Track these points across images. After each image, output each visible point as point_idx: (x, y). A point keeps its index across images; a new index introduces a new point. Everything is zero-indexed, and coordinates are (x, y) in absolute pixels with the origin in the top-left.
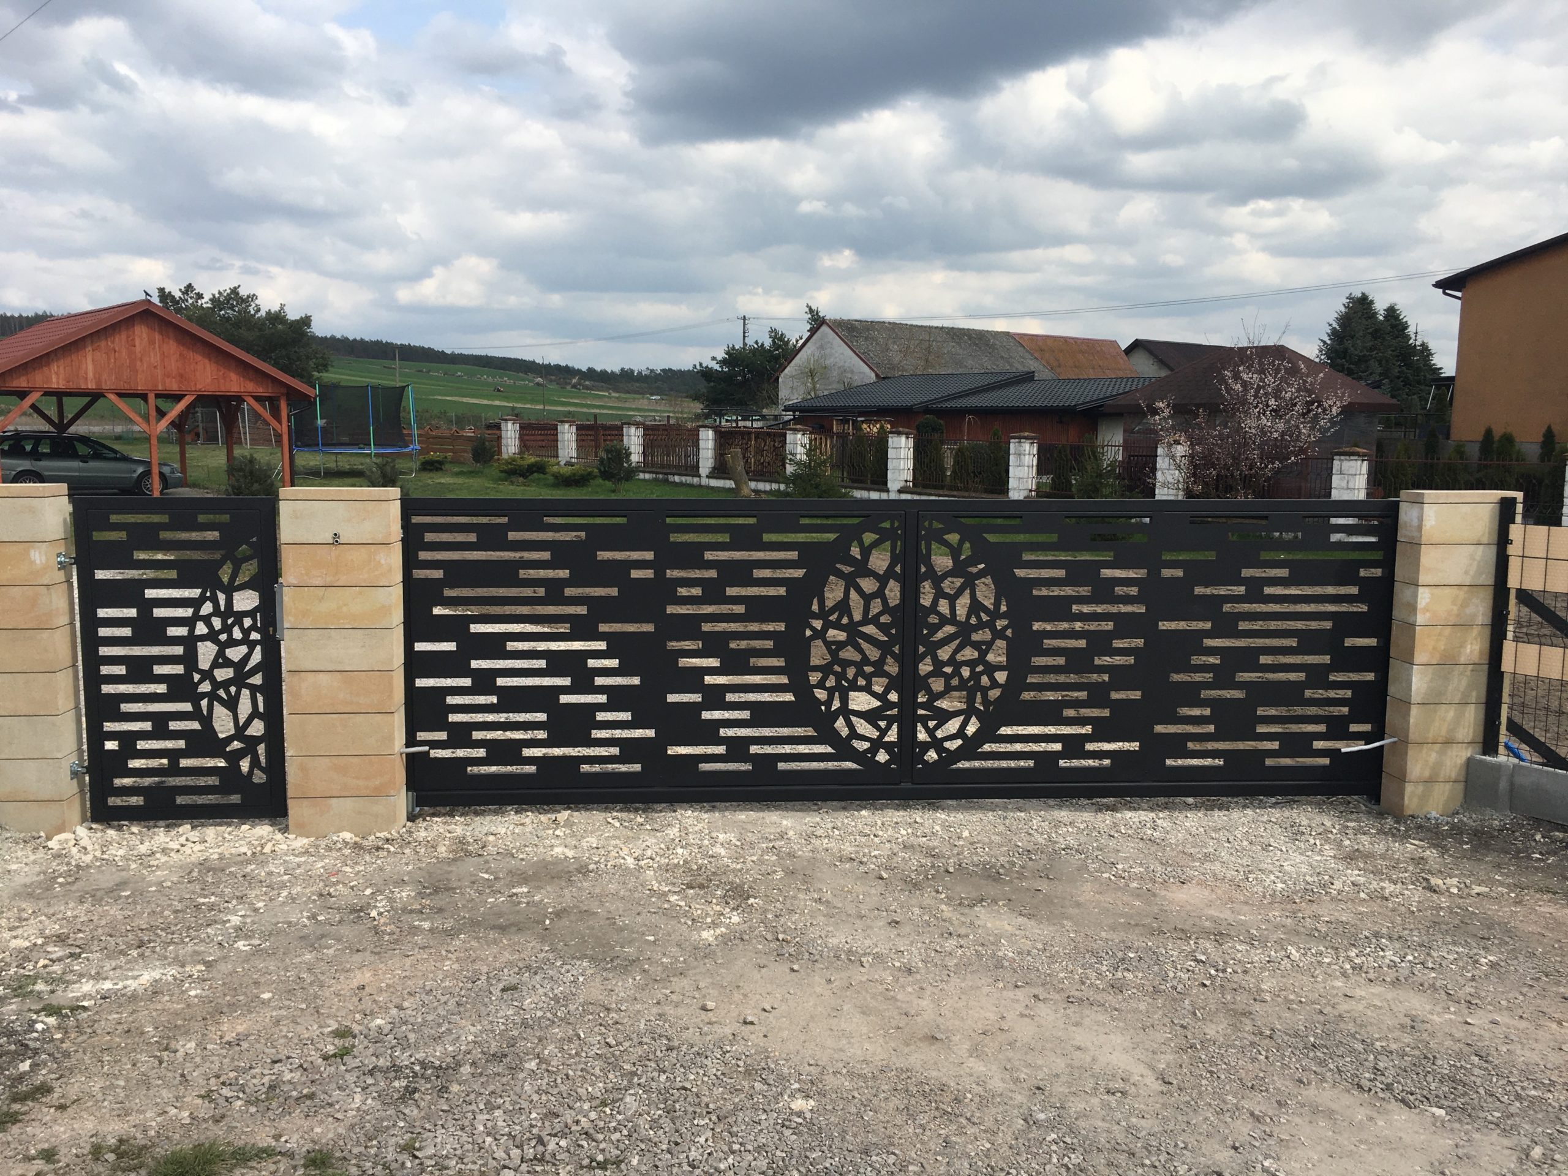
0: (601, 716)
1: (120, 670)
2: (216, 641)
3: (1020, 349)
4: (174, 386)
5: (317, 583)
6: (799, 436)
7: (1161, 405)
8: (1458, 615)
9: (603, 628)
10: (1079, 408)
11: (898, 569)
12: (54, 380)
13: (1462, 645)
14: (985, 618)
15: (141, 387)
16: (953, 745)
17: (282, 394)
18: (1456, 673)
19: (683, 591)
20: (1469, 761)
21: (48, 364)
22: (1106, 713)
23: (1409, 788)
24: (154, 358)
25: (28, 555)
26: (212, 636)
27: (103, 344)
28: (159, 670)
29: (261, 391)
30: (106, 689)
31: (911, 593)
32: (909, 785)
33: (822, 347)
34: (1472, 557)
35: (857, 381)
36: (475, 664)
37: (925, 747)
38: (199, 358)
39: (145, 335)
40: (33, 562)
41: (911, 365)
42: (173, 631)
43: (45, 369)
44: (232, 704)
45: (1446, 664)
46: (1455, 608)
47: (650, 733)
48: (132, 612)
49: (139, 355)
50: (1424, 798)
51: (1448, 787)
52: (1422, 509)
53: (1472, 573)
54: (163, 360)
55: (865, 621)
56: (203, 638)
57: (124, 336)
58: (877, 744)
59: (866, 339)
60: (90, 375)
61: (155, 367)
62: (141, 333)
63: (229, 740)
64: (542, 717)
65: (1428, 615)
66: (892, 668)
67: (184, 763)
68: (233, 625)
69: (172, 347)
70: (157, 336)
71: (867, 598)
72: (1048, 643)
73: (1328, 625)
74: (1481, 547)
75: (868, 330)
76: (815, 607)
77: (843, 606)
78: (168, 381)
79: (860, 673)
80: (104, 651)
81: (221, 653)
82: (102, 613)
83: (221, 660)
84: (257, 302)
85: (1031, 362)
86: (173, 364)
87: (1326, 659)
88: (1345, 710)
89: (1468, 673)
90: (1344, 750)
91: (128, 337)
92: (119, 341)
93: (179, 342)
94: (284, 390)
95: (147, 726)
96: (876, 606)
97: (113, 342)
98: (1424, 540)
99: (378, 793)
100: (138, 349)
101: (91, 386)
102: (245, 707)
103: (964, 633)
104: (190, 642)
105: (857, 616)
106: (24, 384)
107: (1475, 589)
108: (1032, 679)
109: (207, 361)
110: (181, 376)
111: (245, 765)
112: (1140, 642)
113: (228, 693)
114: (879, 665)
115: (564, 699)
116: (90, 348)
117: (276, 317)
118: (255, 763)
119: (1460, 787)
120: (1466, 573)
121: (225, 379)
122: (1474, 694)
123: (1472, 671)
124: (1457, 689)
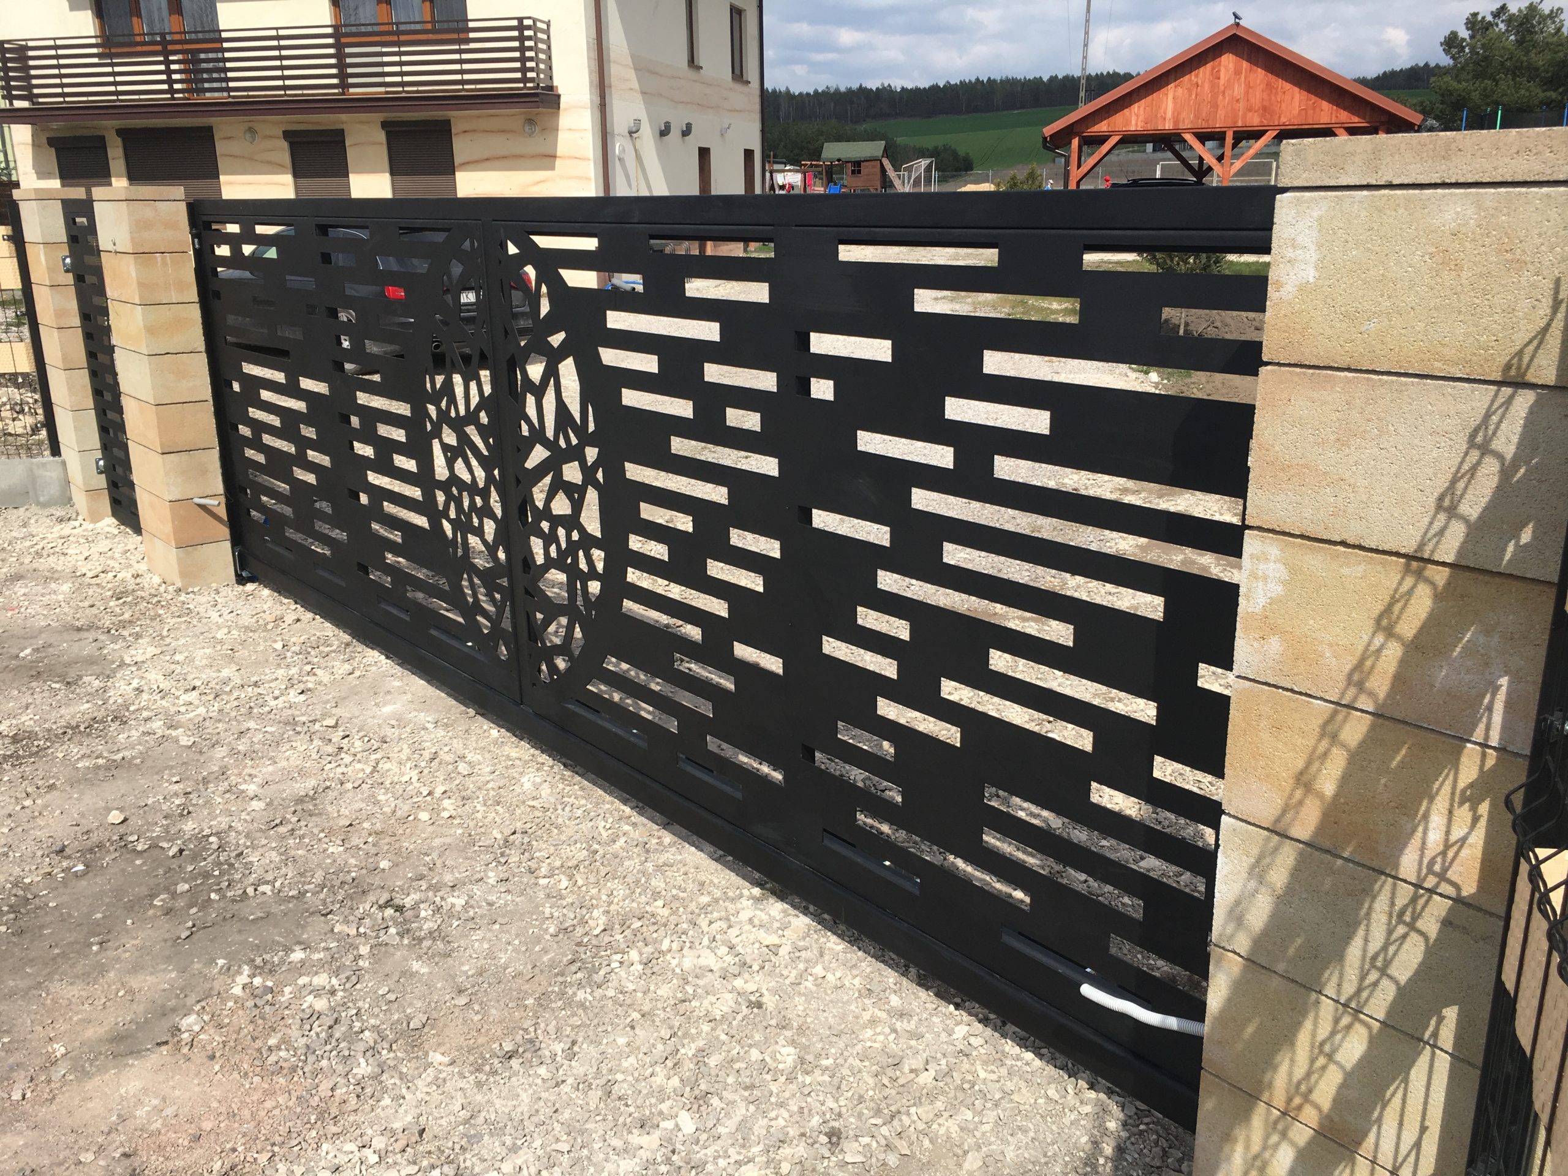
4: (1254, 121)
12: (1133, 122)
13: (1409, 809)
14: (573, 438)
15: (1219, 122)
16: (562, 665)
17: (1382, 123)
21: (1130, 105)
22: (730, 682)
24: (1238, 90)
27: (1187, 77)
29: (1355, 121)
38: (1288, 86)
39: (1231, 66)
40: (42, 263)
43: (1126, 111)
49: (1222, 88)
53: (1472, 508)
54: (1247, 93)
57: (1209, 66)
60: (1169, 115)
61: (1238, 101)
62: (1228, 61)
66: (495, 502)
69: (1258, 76)
70: (1245, 64)
72: (646, 510)
77: (449, 388)
78: (1249, 115)
79: (473, 504)
86: (1258, 96)
91: (1213, 69)
92: (1203, 74)
93: (1269, 69)
97: (1197, 76)
100: (1222, 81)
101: (1168, 126)
105: (462, 411)
106: (1105, 128)
107: (1483, 586)
108: (632, 576)
110: (1265, 109)
112: (772, 546)
114: (486, 494)
116: (1173, 84)
121: (1314, 108)
122: (1451, 1014)
123: (1447, 923)
124: (1381, 964)
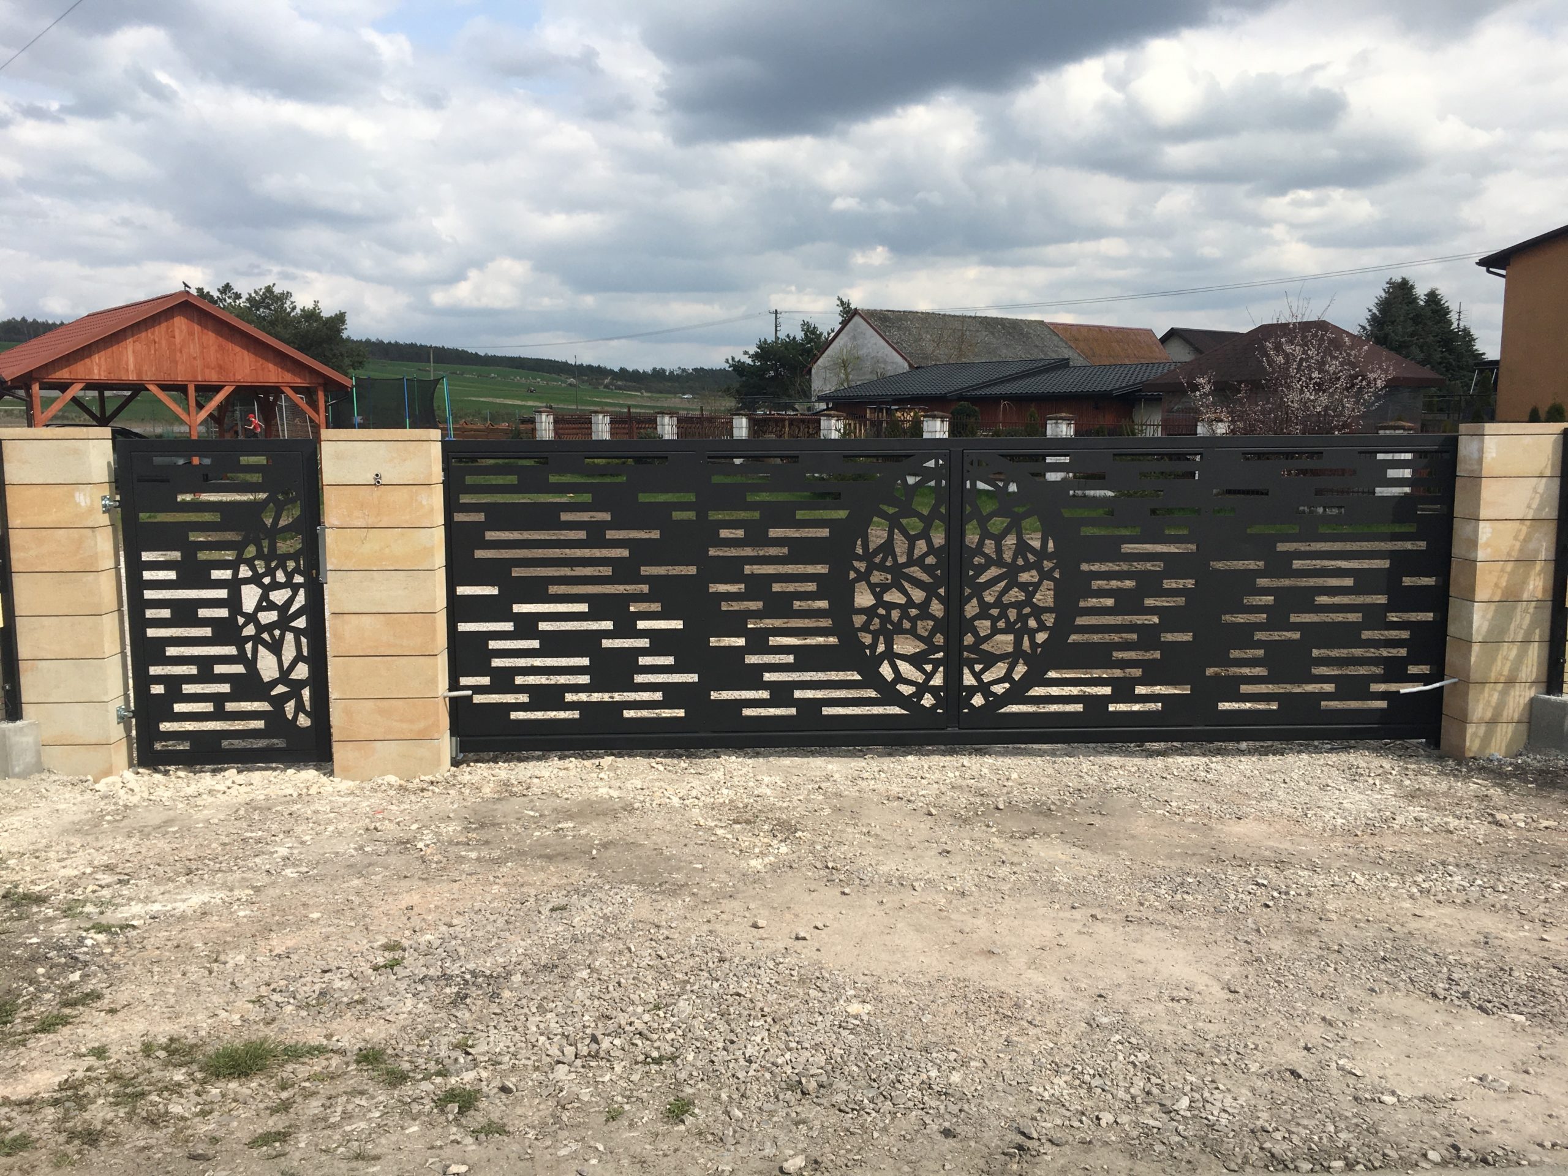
0: (643, 661)
1: (166, 613)
2: (260, 585)
3: (1055, 338)
4: (213, 377)
5: (359, 524)
6: (833, 421)
7: (1202, 380)
8: (1521, 550)
9: (645, 571)
10: (1115, 393)
11: (943, 510)
12: (96, 371)
13: (1524, 582)
14: (1031, 558)
15: (180, 378)
16: (999, 689)
17: (320, 385)
18: (1519, 610)
19: (724, 533)
20: (1533, 701)
21: (90, 356)
22: (1157, 655)
23: (1471, 730)
24: (194, 349)
25: (73, 496)
26: (256, 580)
27: (143, 335)
28: (203, 613)
29: (298, 381)
30: (151, 633)
31: (955, 535)
32: (956, 730)
33: (854, 338)
34: (1535, 491)
35: (890, 371)
36: (517, 608)
37: (972, 691)
38: (238, 349)
39: (184, 327)
40: (77, 505)
41: (944, 354)
42: (216, 574)
43: (87, 361)
44: (276, 648)
45: (1509, 600)
46: (1518, 545)
47: (693, 678)
48: (176, 555)
49: (179, 346)
50: (1487, 740)
51: (1511, 727)
52: (1483, 441)
53: (1534, 506)
54: (202, 352)
55: (911, 562)
56: (247, 581)
57: (164, 325)
58: (922, 688)
59: (899, 328)
60: (131, 366)
61: (195, 358)
62: (180, 324)
63: (274, 683)
64: (585, 661)
65: (1489, 550)
66: (937, 608)
67: (230, 706)
68: (276, 568)
69: (211, 338)
70: (197, 328)
71: (912, 541)
72: (1097, 584)
73: (1385, 564)
74: (1544, 480)
75: (901, 320)
76: (859, 551)
77: (887, 548)
78: (207, 371)
79: (905, 615)
80: (149, 594)
81: (264, 597)
82: (146, 556)
83: (265, 604)
84: (292, 299)
85: (1066, 351)
86: (212, 356)
87: (1382, 599)
88: (1403, 652)
89: (1531, 610)
90: (1402, 691)
91: (168, 328)
92: (159, 332)
93: (219, 333)
94: (321, 381)
95: (193, 670)
96: (921, 546)
97: (153, 334)
98: (1484, 474)
99: (424, 737)
100: (178, 340)
101: (132, 377)
102: (289, 652)
103: (1011, 576)
104: (234, 586)
105: (902, 560)
106: (67, 376)
107: (1538, 523)
108: (1080, 621)
109: (246, 353)
110: (220, 367)
111: (290, 707)
112: (1190, 583)
113: (272, 636)
114: (924, 606)
115: (607, 643)
116: (131, 340)
117: (311, 315)
118: (300, 707)
119: (1524, 727)
120: (1529, 507)
121: (263, 369)
122: (1537, 631)
123: (1536, 608)
124: (1520, 626)
